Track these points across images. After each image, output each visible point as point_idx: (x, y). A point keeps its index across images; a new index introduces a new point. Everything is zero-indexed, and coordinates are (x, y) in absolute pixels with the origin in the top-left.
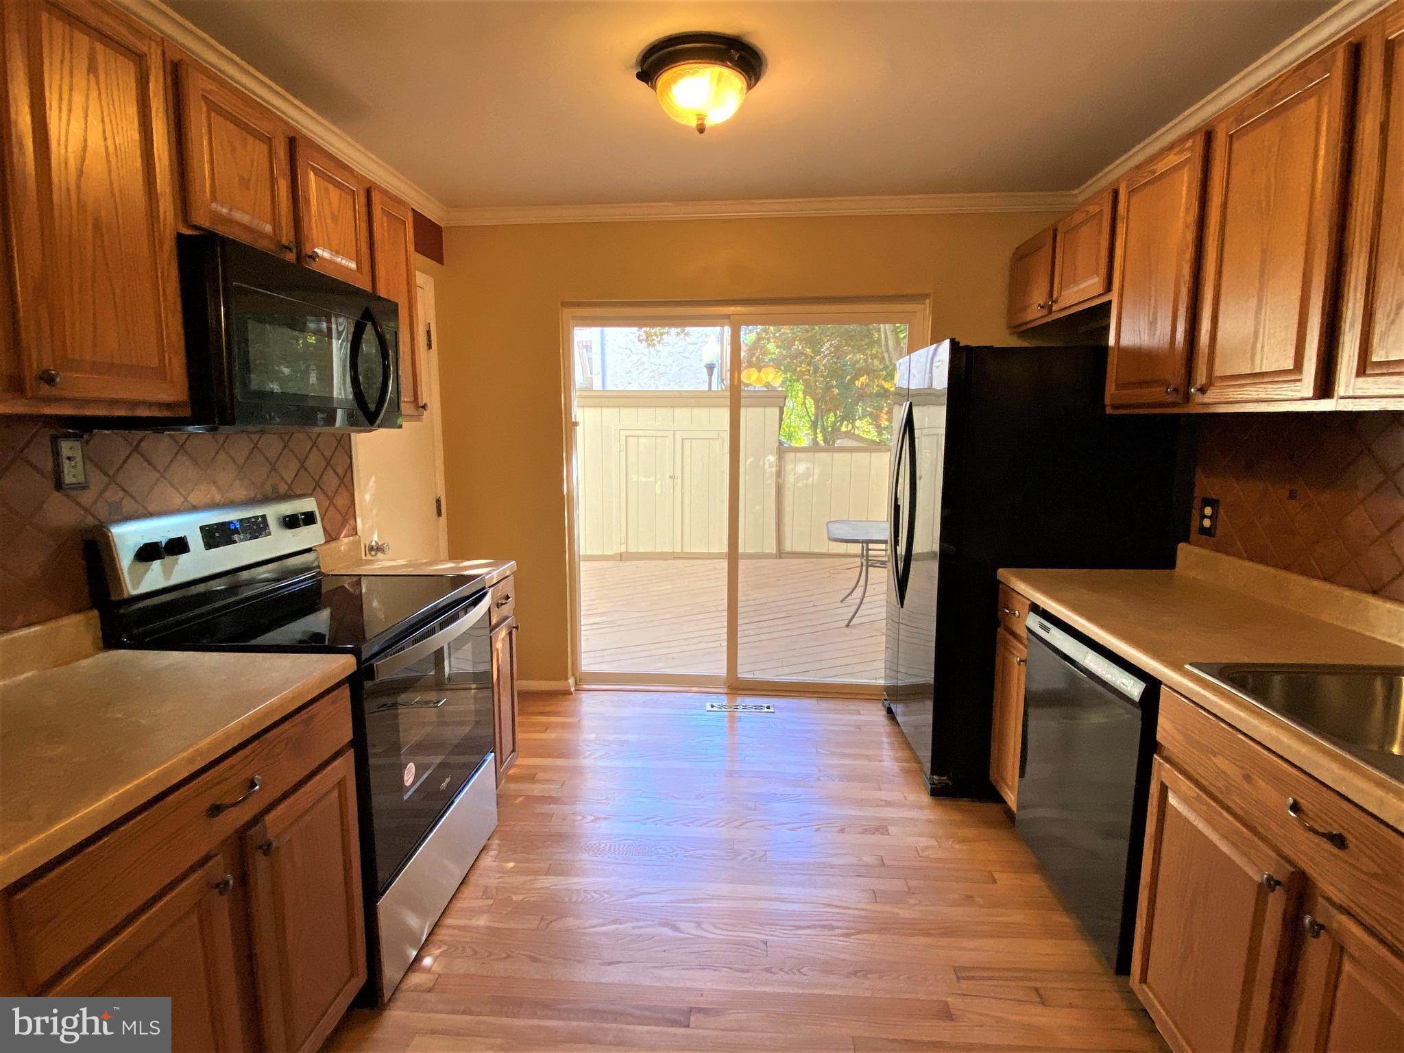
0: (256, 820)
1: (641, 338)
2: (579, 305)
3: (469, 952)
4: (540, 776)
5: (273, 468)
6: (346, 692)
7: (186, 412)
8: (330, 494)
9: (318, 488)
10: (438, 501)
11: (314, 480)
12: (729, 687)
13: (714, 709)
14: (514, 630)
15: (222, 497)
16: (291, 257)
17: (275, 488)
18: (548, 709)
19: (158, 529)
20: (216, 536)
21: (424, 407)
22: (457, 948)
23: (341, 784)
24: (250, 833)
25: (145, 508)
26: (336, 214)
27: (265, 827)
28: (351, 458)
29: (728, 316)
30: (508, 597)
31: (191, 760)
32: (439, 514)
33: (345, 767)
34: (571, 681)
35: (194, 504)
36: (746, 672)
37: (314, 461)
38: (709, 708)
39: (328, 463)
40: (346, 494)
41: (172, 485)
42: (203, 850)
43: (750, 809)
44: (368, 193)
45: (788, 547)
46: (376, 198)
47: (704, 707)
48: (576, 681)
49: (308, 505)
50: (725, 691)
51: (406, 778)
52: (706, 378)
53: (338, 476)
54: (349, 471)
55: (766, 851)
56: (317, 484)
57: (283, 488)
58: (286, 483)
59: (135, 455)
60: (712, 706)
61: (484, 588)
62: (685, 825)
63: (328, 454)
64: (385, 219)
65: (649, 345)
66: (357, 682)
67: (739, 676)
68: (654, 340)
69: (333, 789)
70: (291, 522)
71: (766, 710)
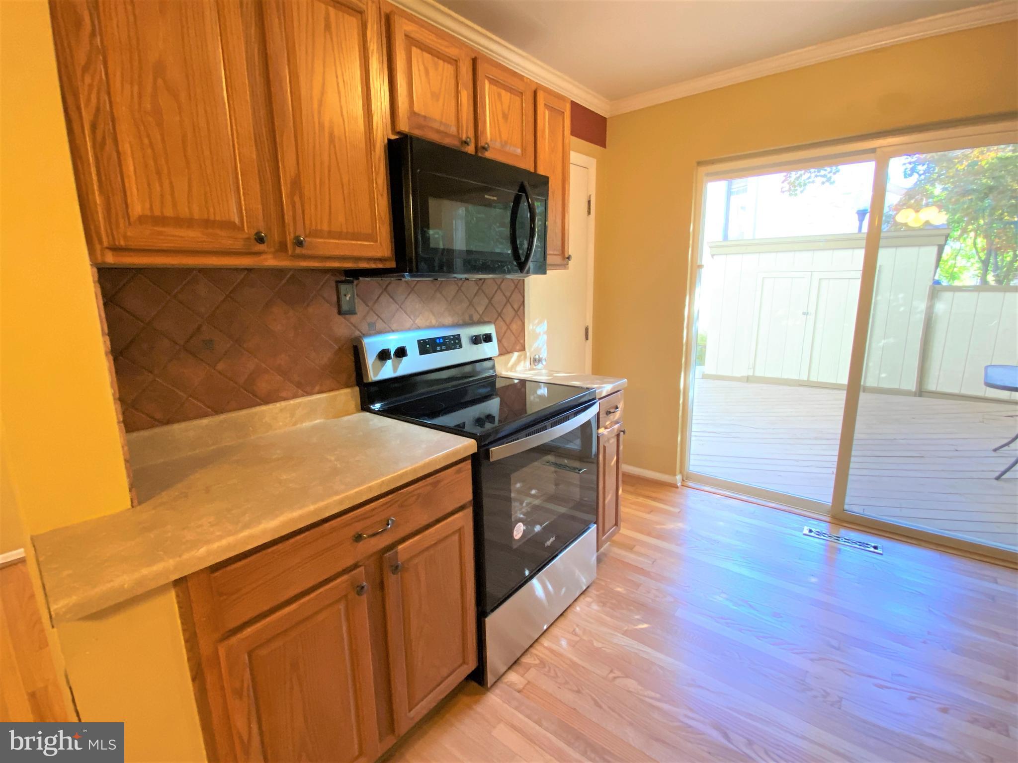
0: (392, 547)
1: (784, 190)
2: (712, 162)
3: (552, 673)
4: (637, 548)
5: (471, 304)
6: (468, 466)
7: (392, 265)
8: (508, 322)
9: (500, 318)
10: (587, 329)
11: (497, 311)
12: (833, 517)
13: (812, 534)
14: (622, 433)
15: (437, 321)
16: (471, 149)
17: (471, 317)
18: (653, 495)
19: (391, 341)
20: (427, 347)
21: (569, 258)
22: (545, 667)
23: (460, 531)
24: (385, 555)
25: (390, 327)
26: (506, 112)
27: (396, 553)
28: (524, 297)
29: (874, 150)
30: (617, 408)
31: (341, 502)
32: (587, 338)
33: (465, 519)
34: (679, 477)
35: (419, 325)
36: (854, 504)
37: (499, 298)
38: (806, 531)
39: (508, 301)
40: (519, 323)
41: (406, 313)
42: (350, 562)
43: (833, 647)
44: (535, 93)
45: (931, 386)
46: (541, 96)
47: (802, 530)
48: (683, 477)
49: (489, 329)
50: (828, 519)
51: (515, 533)
52: (857, 223)
53: (514, 310)
54: (522, 307)
55: (841, 698)
56: (500, 315)
57: (476, 317)
58: (479, 314)
59: (385, 293)
60: (811, 531)
61: (594, 399)
62: (758, 637)
63: (508, 294)
64: (547, 112)
65: (791, 195)
66: (478, 460)
67: (846, 507)
68: (797, 190)
69: (454, 533)
70: (476, 340)
71: (872, 549)
